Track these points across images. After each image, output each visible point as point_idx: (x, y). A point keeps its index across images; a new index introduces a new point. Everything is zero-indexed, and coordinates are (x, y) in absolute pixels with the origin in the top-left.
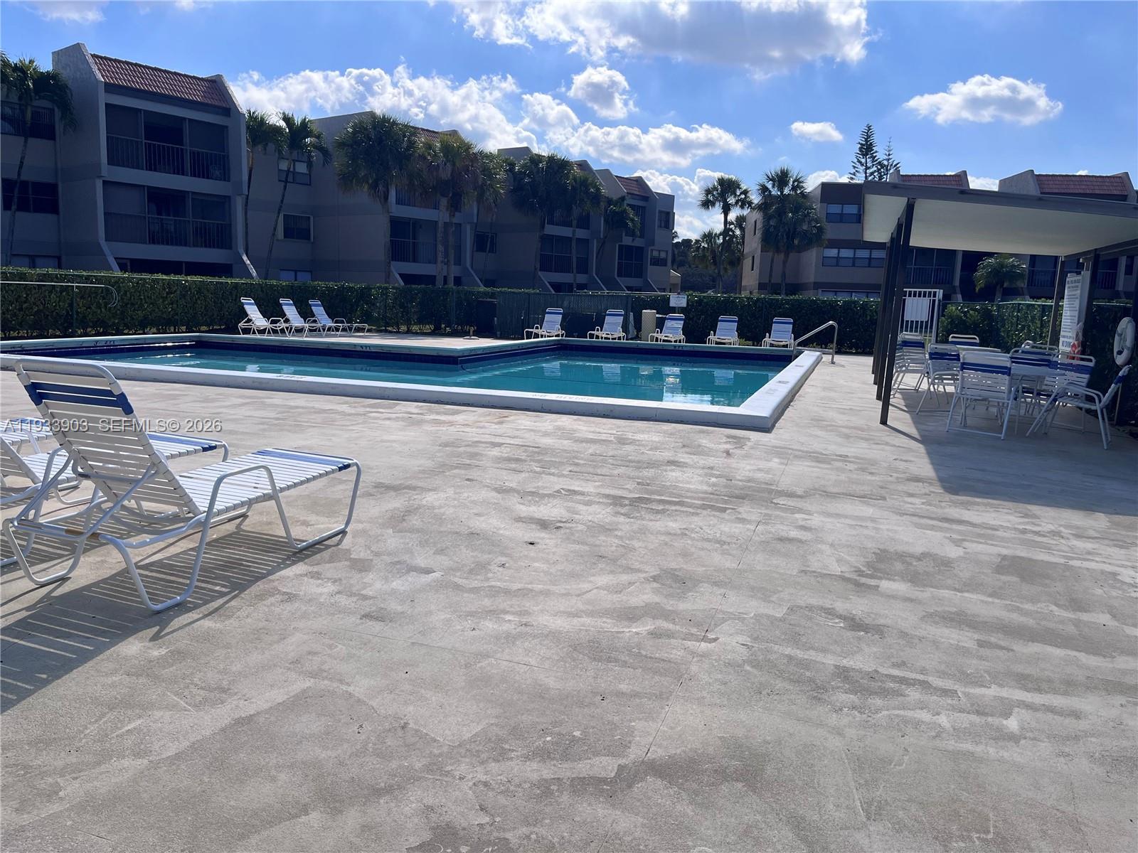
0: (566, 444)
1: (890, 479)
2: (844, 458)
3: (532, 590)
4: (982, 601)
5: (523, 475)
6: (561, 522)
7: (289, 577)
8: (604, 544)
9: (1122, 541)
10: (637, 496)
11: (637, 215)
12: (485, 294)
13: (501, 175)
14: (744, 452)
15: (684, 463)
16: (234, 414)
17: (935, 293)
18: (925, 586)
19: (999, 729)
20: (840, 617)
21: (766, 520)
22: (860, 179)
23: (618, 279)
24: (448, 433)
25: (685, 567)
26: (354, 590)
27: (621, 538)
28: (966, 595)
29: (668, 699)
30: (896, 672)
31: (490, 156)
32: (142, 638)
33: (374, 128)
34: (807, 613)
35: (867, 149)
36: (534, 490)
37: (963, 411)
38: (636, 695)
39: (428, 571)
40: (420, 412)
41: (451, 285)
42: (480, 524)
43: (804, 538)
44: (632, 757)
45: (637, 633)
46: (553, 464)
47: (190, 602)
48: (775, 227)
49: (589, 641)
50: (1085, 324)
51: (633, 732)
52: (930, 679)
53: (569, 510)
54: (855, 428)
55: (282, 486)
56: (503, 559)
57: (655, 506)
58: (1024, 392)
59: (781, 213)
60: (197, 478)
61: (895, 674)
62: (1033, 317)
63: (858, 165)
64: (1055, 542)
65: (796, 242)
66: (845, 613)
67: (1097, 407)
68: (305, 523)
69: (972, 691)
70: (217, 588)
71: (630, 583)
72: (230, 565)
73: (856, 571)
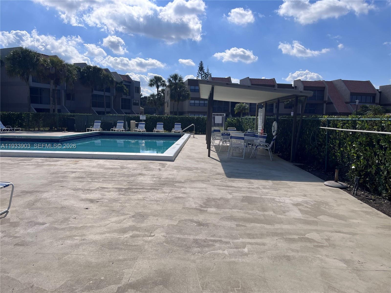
0: (101, 170)
1: (211, 174)
2: (197, 169)
3: (86, 226)
4: (237, 212)
5: (84, 183)
6: (99, 199)
8: (115, 206)
9: (276, 189)
10: (127, 187)
11: (127, 88)
12: (71, 116)
13: (75, 72)
14: (165, 169)
15: (145, 174)
17: (223, 114)
18: (221, 208)
19: (242, 252)
20: (195, 222)
21: (172, 191)
22: (200, 78)
23: (121, 110)
24: (53, 169)
25: (144, 211)
26: (11, 234)
27: (121, 203)
28: (233, 210)
29: (137, 259)
30: (212, 238)
31: (71, 66)
33: (22, 53)
34: (184, 222)
35: (201, 69)
36: (88, 188)
37: (232, 151)
38: (125, 260)
39: (43, 224)
40: (43, 161)
41: (56, 112)
42: (66, 203)
43: (184, 197)
44: (123, 283)
45: (126, 237)
46: (96, 178)
48: (174, 93)
49: (108, 243)
50: (264, 123)
51: (124, 274)
52: (222, 239)
53: (102, 195)
54: (201, 158)
56: (75, 216)
57: (134, 190)
58: (249, 145)
59: (176, 88)
61: (212, 239)
62: (251, 122)
63: (199, 74)
64: (257, 191)
65: (181, 98)
66: (196, 221)
67: (268, 148)
69: (234, 241)
71: (124, 219)
73: (200, 206)
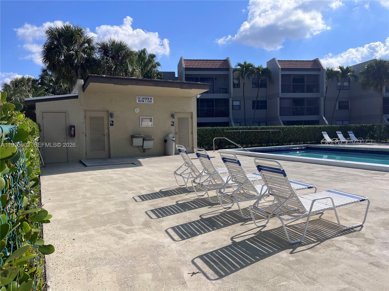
7: (339, 240)
16: (319, 174)
32: (287, 252)
33: (376, 64)
47: (303, 243)
55: (337, 205)
60: (305, 198)
68: (346, 220)
70: (312, 239)
72: (317, 231)
